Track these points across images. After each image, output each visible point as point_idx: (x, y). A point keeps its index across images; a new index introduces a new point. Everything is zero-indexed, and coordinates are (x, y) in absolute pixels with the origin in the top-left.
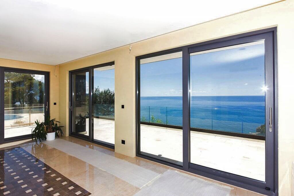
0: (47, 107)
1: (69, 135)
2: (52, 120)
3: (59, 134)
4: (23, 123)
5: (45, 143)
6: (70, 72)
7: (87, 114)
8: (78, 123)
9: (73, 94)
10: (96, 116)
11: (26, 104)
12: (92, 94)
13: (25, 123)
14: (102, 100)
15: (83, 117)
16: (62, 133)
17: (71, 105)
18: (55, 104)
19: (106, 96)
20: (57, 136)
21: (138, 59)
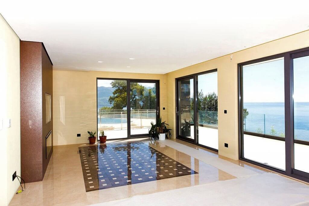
0: (158, 111)
1: (176, 138)
2: (163, 123)
3: (168, 136)
4: (136, 125)
5: (158, 141)
6: (176, 79)
7: (191, 119)
8: (183, 128)
9: (179, 99)
10: (200, 124)
11: (133, 109)
12: (196, 99)
13: (138, 126)
14: (206, 106)
15: (188, 122)
16: (170, 134)
17: (178, 110)
18: (164, 109)
19: (211, 101)
20: (167, 137)
21: (240, 66)
